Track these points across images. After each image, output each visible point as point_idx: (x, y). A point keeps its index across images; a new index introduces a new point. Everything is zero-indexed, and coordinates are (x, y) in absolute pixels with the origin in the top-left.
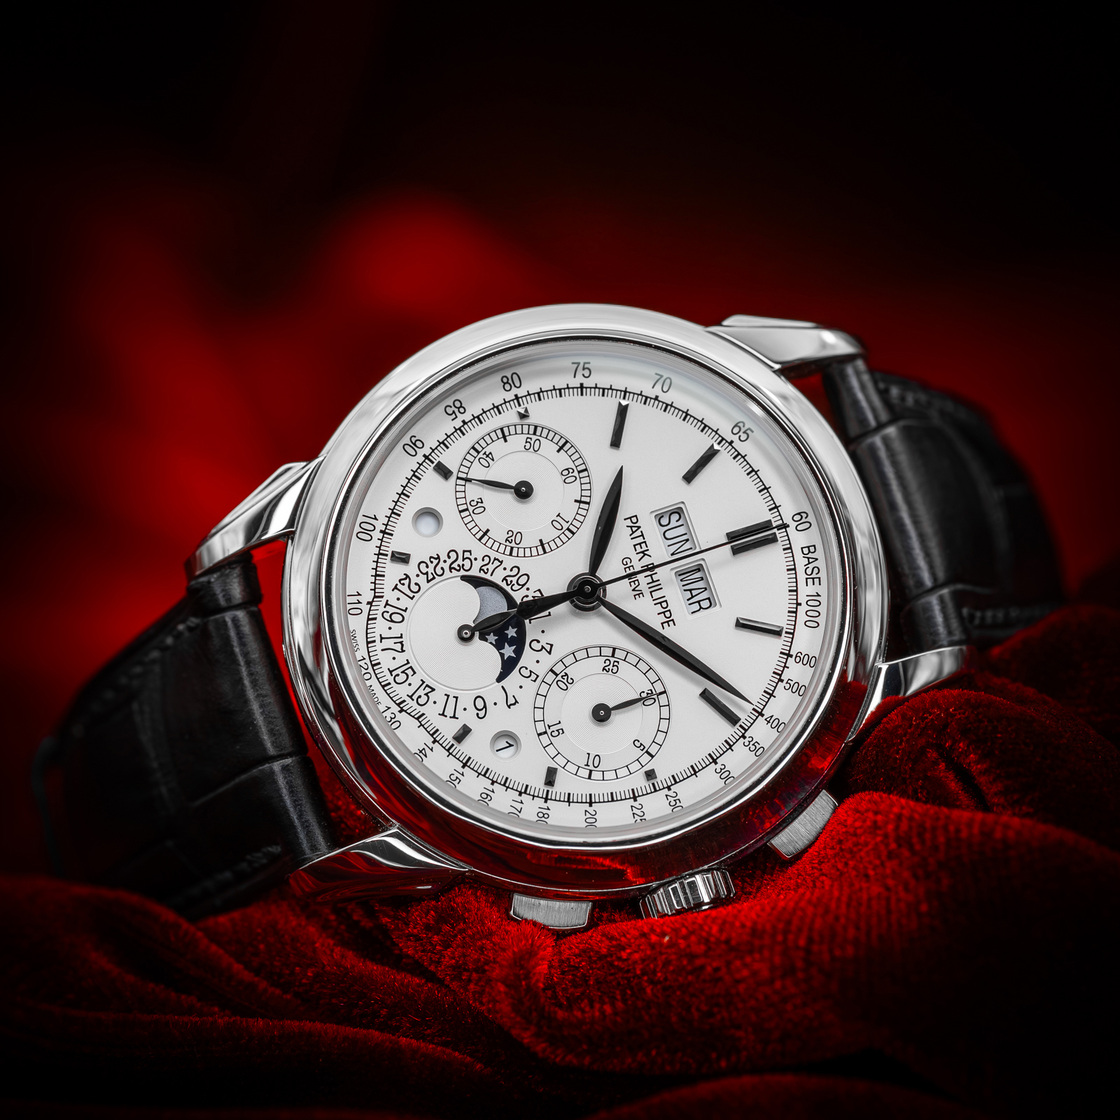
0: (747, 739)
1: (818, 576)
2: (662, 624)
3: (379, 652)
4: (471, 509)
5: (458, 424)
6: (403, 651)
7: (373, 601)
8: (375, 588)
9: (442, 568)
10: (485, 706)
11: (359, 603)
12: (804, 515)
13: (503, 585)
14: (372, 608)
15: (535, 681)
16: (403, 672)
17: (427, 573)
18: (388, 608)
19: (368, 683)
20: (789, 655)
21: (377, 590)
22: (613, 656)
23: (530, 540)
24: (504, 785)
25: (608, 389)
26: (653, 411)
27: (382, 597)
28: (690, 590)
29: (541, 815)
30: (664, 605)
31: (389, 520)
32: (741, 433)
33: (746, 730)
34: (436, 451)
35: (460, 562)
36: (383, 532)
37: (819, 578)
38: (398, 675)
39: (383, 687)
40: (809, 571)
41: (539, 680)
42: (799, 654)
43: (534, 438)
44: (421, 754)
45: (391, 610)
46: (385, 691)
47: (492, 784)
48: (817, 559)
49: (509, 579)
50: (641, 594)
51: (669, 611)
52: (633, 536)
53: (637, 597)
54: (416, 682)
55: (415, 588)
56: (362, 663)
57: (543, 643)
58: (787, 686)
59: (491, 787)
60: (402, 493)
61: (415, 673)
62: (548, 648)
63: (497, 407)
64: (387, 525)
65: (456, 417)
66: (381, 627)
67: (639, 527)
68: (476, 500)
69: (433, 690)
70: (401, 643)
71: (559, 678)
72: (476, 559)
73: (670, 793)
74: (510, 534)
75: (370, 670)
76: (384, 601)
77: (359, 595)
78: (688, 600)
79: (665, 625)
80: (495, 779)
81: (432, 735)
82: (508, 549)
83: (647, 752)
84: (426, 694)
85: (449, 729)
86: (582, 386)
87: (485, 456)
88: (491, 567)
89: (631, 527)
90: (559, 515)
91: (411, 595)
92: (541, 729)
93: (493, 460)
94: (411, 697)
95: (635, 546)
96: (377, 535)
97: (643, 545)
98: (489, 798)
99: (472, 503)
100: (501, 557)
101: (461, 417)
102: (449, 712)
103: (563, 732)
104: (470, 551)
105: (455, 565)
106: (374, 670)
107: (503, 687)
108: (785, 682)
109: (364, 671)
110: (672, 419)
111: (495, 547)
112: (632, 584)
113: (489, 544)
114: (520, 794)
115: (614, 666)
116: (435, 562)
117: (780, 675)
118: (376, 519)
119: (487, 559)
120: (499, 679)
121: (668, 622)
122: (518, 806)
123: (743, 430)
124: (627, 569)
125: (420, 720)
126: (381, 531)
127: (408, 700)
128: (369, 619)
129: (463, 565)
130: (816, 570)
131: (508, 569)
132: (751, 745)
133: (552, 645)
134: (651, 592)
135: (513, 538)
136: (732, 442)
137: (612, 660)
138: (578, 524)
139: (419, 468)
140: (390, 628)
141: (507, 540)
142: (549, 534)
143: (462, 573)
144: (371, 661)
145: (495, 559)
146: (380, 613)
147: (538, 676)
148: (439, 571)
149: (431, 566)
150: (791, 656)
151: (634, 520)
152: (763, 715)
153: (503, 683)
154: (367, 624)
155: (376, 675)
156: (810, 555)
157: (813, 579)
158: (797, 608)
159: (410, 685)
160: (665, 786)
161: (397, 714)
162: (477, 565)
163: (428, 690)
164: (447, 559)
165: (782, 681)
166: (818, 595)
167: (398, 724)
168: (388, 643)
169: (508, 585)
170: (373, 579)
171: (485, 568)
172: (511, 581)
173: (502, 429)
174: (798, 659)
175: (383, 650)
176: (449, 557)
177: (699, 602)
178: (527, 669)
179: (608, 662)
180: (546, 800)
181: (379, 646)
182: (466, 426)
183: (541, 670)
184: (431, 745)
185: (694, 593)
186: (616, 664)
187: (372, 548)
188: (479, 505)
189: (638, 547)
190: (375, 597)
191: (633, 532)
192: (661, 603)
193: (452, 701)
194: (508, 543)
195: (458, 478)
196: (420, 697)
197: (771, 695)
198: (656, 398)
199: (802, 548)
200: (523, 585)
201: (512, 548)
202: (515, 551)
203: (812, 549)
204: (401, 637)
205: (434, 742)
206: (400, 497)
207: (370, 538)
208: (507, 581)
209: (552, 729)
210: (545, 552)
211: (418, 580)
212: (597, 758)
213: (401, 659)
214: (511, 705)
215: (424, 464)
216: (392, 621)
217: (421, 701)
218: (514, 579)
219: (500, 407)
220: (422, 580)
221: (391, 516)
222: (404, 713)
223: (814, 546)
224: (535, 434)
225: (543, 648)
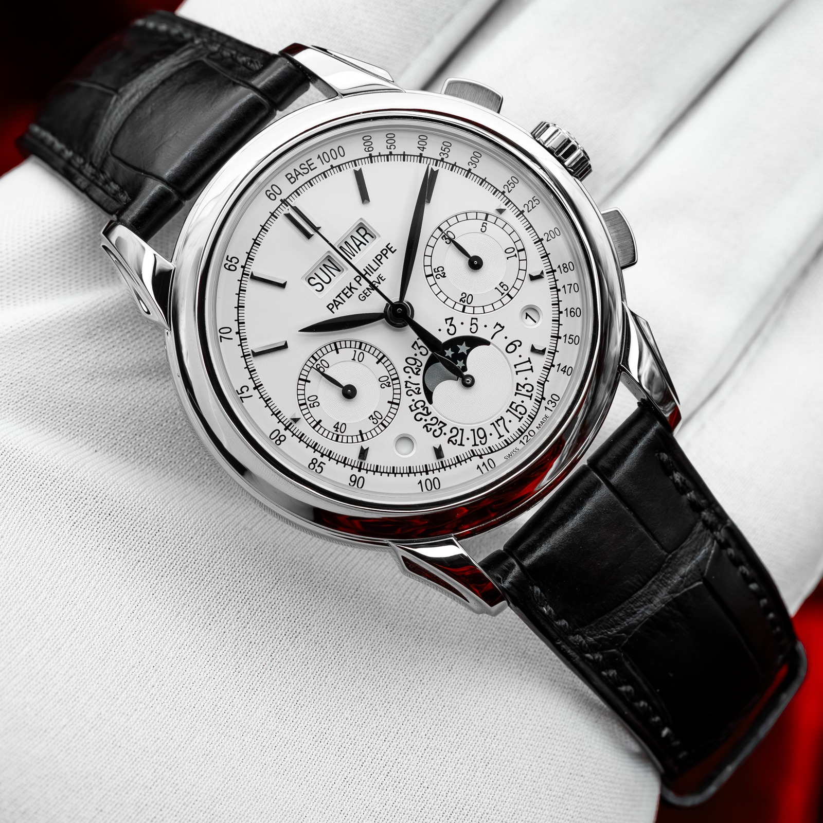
0: (443, 156)
1: (306, 164)
2: (393, 252)
3: (511, 434)
4: (380, 421)
5: (325, 459)
6: (502, 418)
7: (478, 455)
8: (468, 458)
9: (431, 420)
10: (511, 344)
11: (484, 464)
12: (268, 193)
13: (421, 373)
14: (483, 453)
15: (477, 319)
16: (516, 411)
17: (440, 428)
18: (478, 443)
19: (536, 431)
20: (371, 156)
21: (469, 456)
22: (432, 275)
23: (381, 370)
24: (558, 304)
25: (249, 369)
26: (248, 331)
27: (472, 451)
28: (358, 246)
29: (566, 270)
30: (379, 257)
31: (417, 472)
32: (233, 263)
33: (437, 161)
34: (352, 465)
35: (421, 410)
36: (427, 472)
37: (307, 162)
38: (520, 413)
39: (533, 419)
40: (306, 171)
41: (474, 316)
42: (367, 150)
43: (308, 403)
44: (566, 370)
45: (478, 440)
46: (535, 416)
47: (561, 312)
48: (295, 170)
49: (415, 371)
50: (379, 277)
51: (381, 252)
52: (342, 302)
53: (383, 279)
54: (518, 399)
55: (455, 431)
57: (448, 326)
58: (393, 147)
59: (565, 312)
60: (393, 473)
61: (513, 403)
62: (449, 321)
63: (300, 438)
64: (421, 472)
65: (321, 462)
66: (493, 441)
67: (334, 301)
68: (372, 421)
69: (518, 384)
70: (497, 422)
71: (466, 304)
73: (506, 190)
74: (383, 386)
75: (526, 433)
76: (474, 448)
77: (478, 467)
78: (365, 245)
79: (393, 250)
80: (558, 312)
81: (549, 369)
82: (395, 382)
83: (486, 219)
84: (523, 387)
85: (539, 362)
86: (256, 388)
87: (338, 430)
88: (414, 387)
89: (337, 306)
90: (354, 359)
91: (460, 432)
92: (507, 299)
93: (338, 423)
94: (531, 397)
95: (348, 297)
96: (431, 476)
97: (345, 292)
98: (572, 310)
99: (375, 422)
100: (403, 384)
101: (320, 459)
102: (528, 366)
103: (502, 283)
104: (410, 407)
105: (425, 412)
106: (525, 431)
107: (492, 338)
108: (390, 150)
109: (529, 437)
110: (247, 315)
111: (398, 391)
113: (398, 397)
114: (558, 290)
115: (438, 271)
116: (429, 427)
117: (387, 156)
118: (420, 482)
119: (410, 393)
121: (390, 249)
122: (567, 288)
123: (230, 263)
124: (367, 294)
125: (543, 383)
126: (427, 474)
127: (533, 398)
128: (492, 452)
129: (422, 407)
130: (303, 167)
131: (409, 375)
132: (446, 152)
133: (446, 320)
134: (375, 271)
135: (386, 383)
136: (242, 267)
137: (435, 274)
138: (353, 343)
139: (370, 470)
140: (491, 434)
141: (389, 386)
142: (370, 359)
143: (427, 404)
144: (520, 436)
145: (406, 387)
146: (484, 447)
147: (472, 319)
148: (434, 421)
149: (434, 428)
150: (370, 155)
151: (331, 306)
152: (421, 154)
153: (489, 339)
154: (496, 451)
155: (528, 428)
156: (294, 175)
157: (309, 166)
158: (336, 167)
159: (523, 402)
160: (503, 196)
161: (547, 400)
162: (417, 397)
163: (520, 388)
164: (423, 420)
165: (391, 152)
166: (319, 157)
167: (554, 396)
168: (502, 431)
169: (420, 370)
170: (463, 463)
171: (416, 391)
172: (416, 368)
173: (314, 427)
174: (370, 149)
175: (508, 432)
176: (421, 419)
177: (363, 237)
178: (471, 329)
179: (438, 276)
180: (554, 271)
181: (507, 436)
182: (324, 453)
183: (467, 318)
184: (556, 367)
185: (358, 243)
186: (436, 270)
187: (442, 475)
188: (374, 417)
189: (348, 295)
190: (474, 455)
191: (340, 303)
192: (379, 260)
193: (519, 368)
194: (391, 384)
195: (363, 440)
196: (527, 391)
197: (404, 155)
198: (238, 333)
199: (292, 183)
200: (415, 359)
201: (393, 380)
202: (393, 377)
203: (289, 176)
204: (493, 424)
205: (553, 366)
206: (397, 473)
207: (436, 479)
208: (417, 372)
209: (503, 291)
210: (384, 356)
211: (448, 432)
212: (507, 251)
213: (508, 416)
214: (501, 327)
215: (365, 468)
216: (485, 435)
217: (530, 389)
218: (414, 367)
219: (299, 436)
220: (446, 429)
221: (414, 473)
222: (544, 396)
223: (286, 176)
224: (305, 404)
225: (451, 325)
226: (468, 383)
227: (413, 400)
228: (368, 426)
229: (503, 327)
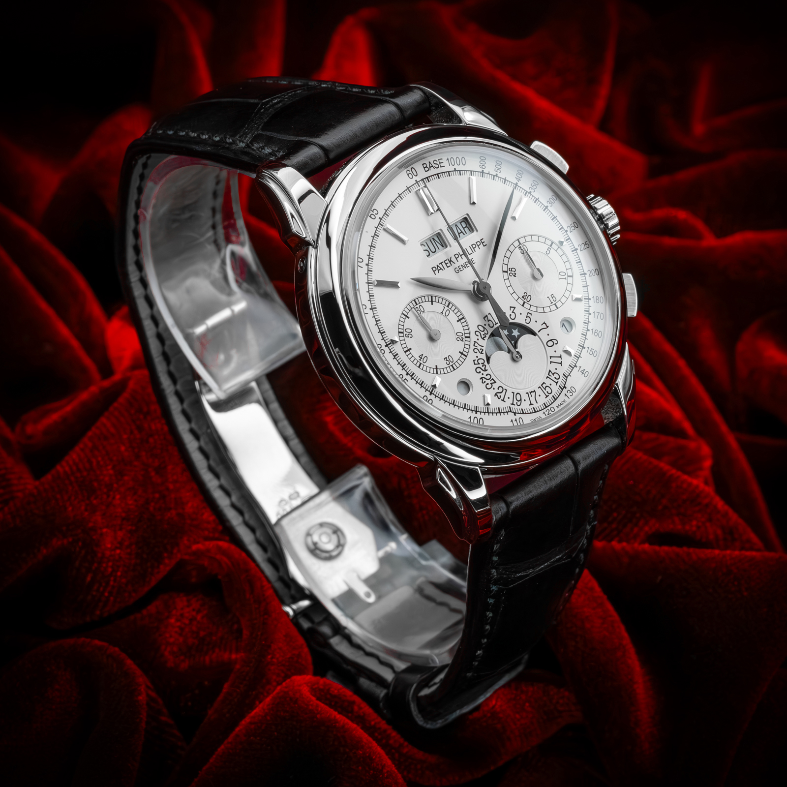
0: (531, 190)
1: (438, 161)
2: (484, 246)
3: (538, 405)
4: (451, 364)
5: (409, 378)
6: (534, 391)
7: (513, 412)
8: (506, 412)
9: (487, 375)
10: (551, 340)
11: (516, 420)
12: (408, 172)
13: (486, 339)
14: (517, 412)
15: (531, 314)
16: (545, 389)
17: (491, 384)
18: (515, 403)
19: (556, 408)
21: (507, 411)
23: (459, 327)
24: (588, 324)
25: (369, 293)
26: (374, 265)
27: (510, 407)
28: (459, 234)
29: (598, 301)
30: (474, 246)
31: (469, 410)
32: (374, 214)
33: (527, 192)
34: (426, 388)
35: (481, 366)
36: (476, 412)
37: (439, 160)
38: (547, 392)
39: (556, 400)
40: (437, 166)
41: (530, 312)
42: (481, 166)
43: (405, 333)
44: (584, 373)
46: (557, 398)
47: (589, 330)
48: (430, 162)
50: (472, 260)
51: (476, 243)
52: (443, 269)
53: (474, 262)
54: (548, 382)
55: (501, 389)
56: (547, 413)
58: (499, 171)
59: (591, 331)
60: (453, 404)
61: (544, 383)
62: (512, 309)
63: (395, 356)
64: (472, 411)
65: (406, 379)
66: (525, 406)
67: (438, 266)
68: (446, 361)
69: (550, 371)
70: (531, 393)
71: (525, 301)
73: (569, 230)
74: (458, 339)
75: (549, 408)
76: (512, 406)
77: (512, 421)
78: (464, 234)
79: (484, 244)
80: (586, 329)
81: (573, 368)
82: (467, 339)
83: (551, 246)
84: (553, 374)
86: (371, 309)
87: (422, 360)
88: (479, 348)
89: (438, 270)
90: (442, 313)
91: (505, 391)
92: (554, 307)
93: (422, 355)
94: (557, 383)
95: (448, 267)
96: (479, 415)
97: (446, 262)
98: (596, 331)
99: (448, 363)
100: (472, 343)
101: (405, 377)
102: (559, 360)
103: (553, 295)
104: (474, 361)
105: (483, 368)
106: (549, 406)
107: (539, 332)
109: (550, 412)
110: (376, 254)
111: (468, 347)
112: (468, 266)
113: (467, 350)
114: (590, 314)
115: (512, 271)
116: (484, 380)
117: (494, 176)
118: (470, 417)
119: (476, 350)
120: (534, 334)
121: (483, 243)
122: (596, 314)
123: (372, 213)
124: (461, 269)
125: (567, 376)
126: (476, 413)
127: (559, 384)
128: (523, 413)
129: (482, 363)
130: (435, 162)
131: (477, 337)
132: (534, 188)
133: (511, 307)
134: (469, 254)
135: (460, 337)
136: (380, 218)
137: (509, 272)
138: (444, 301)
139: (438, 397)
140: (525, 400)
141: (462, 341)
142: (453, 317)
143: (486, 363)
144: (544, 408)
145: (474, 346)
146: (518, 407)
147: (528, 313)
148: (488, 377)
149: (487, 382)
150: (483, 171)
151: (434, 269)
152: (517, 183)
153: (536, 331)
154: (526, 413)
155: (550, 405)
156: (428, 166)
157: (440, 163)
158: (458, 171)
159: (551, 385)
160: (565, 233)
161: (567, 389)
162: (480, 356)
163: (551, 374)
164: (481, 373)
165: (497, 174)
166: (448, 159)
167: (572, 388)
168: (533, 401)
169: (486, 337)
170: (502, 414)
171: (480, 351)
172: (484, 335)
173: (405, 352)
174: (484, 167)
175: (537, 403)
176: (480, 372)
177: (464, 228)
178: (526, 320)
179: (511, 274)
180: (589, 299)
181: (535, 405)
182: (409, 373)
183: (525, 312)
184: (578, 368)
185: (460, 232)
186: (510, 270)
187: (486, 417)
188: (448, 359)
189: (448, 265)
190: (511, 411)
191: (441, 269)
192: (474, 248)
193: (553, 359)
194: (464, 340)
195: (437, 373)
196: (555, 378)
197: (505, 180)
198: (367, 265)
199: (426, 171)
200: (484, 328)
201: (466, 337)
202: (467, 335)
203: (425, 166)
204: (527, 393)
205: (576, 366)
206: (456, 405)
207: (481, 419)
208: (484, 337)
209: (552, 301)
210: (463, 318)
211: (496, 389)
212: (561, 273)
213: (539, 392)
214: (546, 326)
215: (435, 394)
216: (521, 400)
217: (557, 377)
218: (482, 333)
220: (495, 386)
221: (467, 409)
222: (566, 386)
223: (423, 164)
224: (403, 333)
225: (513, 312)
226: (516, 358)
227: (477, 357)
228: (442, 364)
229: (548, 327)
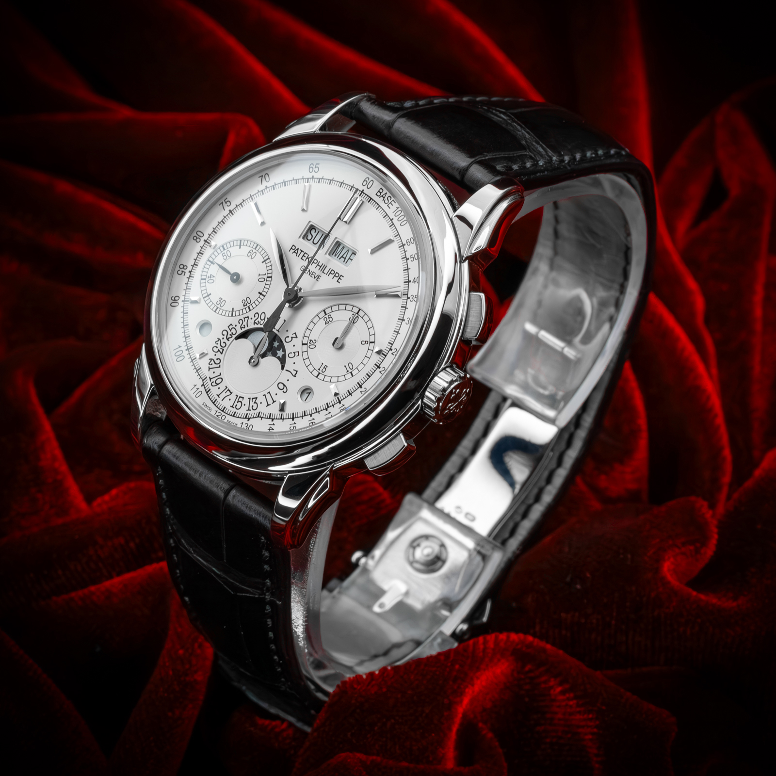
0: (411, 298)
1: (392, 200)
2: (338, 281)
3: (221, 403)
4: (219, 306)
5: (188, 274)
6: (231, 393)
7: (203, 383)
8: (200, 377)
9: (224, 343)
10: (284, 385)
11: (198, 389)
12: (367, 179)
13: (256, 326)
14: (205, 386)
15: (299, 355)
16: (238, 402)
17: (219, 350)
19: (226, 421)
20: (403, 245)
21: (202, 377)
22: (326, 314)
23: (254, 296)
24: (317, 412)
25: (243, 202)
26: (269, 194)
27: (206, 378)
28: (342, 257)
29: (342, 411)
30: (333, 272)
31: (186, 343)
32: (314, 169)
33: (407, 294)
34: (186, 295)
35: (230, 333)
36: (188, 349)
38: (236, 405)
39: (233, 416)
40: (386, 201)
41: (300, 353)
42: (408, 241)
43: (225, 251)
44: (270, 431)
45: (213, 380)
46: (236, 417)
47: (311, 416)
48: (386, 193)
49: (257, 321)
50: (319, 277)
51: (337, 273)
52: (298, 255)
53: (318, 279)
54: (246, 401)
55: (218, 362)
56: (217, 414)
57: (291, 335)
58: (412, 259)
59: (311, 418)
60: (184, 326)
61: (243, 398)
62: (294, 336)
63: (200, 253)
64: (187, 345)
65: (185, 272)
67: (298, 249)
68: (218, 300)
69: (256, 398)
70: (228, 390)
71: (309, 344)
72: (236, 326)
73: (393, 351)
74: (244, 301)
75: (223, 414)
76: (208, 379)
77: (195, 386)
78: (343, 261)
80: (311, 413)
81: (270, 418)
82: (247, 309)
84: (255, 403)
85: (274, 410)
86: (230, 211)
87: (209, 278)
88: (245, 323)
89: (294, 252)
90: (259, 275)
91: (218, 366)
92: (316, 373)
93: (214, 277)
94: (249, 410)
96: (185, 353)
97: (305, 255)
98: (314, 423)
99: (218, 303)
100: (246, 315)
101: (187, 271)
102: (270, 402)
103: (327, 367)
104: (231, 325)
105: (229, 336)
106: (225, 412)
107: (287, 370)
108: (410, 258)
109: (220, 417)
111: (241, 313)
112: (312, 276)
113: (237, 314)
114: (326, 409)
115: (329, 318)
116: (219, 342)
117: (406, 257)
118: (180, 347)
119: (241, 322)
120: (283, 368)
121: (339, 278)
122: (329, 416)
123: (314, 167)
124: (306, 271)
125: (260, 416)
126: (186, 350)
127: (248, 412)
128: (207, 393)
129: (232, 333)
130: (389, 198)
131: (253, 317)
132: (414, 299)
133: (295, 333)
134: (323, 272)
135: (246, 302)
136: (313, 177)
137: (327, 316)
138: (270, 271)
139: (184, 308)
140: (219, 388)
141: (244, 306)
142: (261, 287)
143: (234, 336)
144: (221, 410)
145: (244, 318)
146: (210, 385)
148: (223, 345)
149: (219, 346)
150: (405, 245)
151: (293, 248)
152: (410, 281)
153: (285, 369)
154: (208, 395)
155: (227, 414)
156: (382, 194)
157: (391, 203)
158: (392, 222)
159: (245, 405)
160: (388, 350)
161: (248, 422)
162: (238, 328)
163: (254, 400)
164: (223, 337)
165: (408, 259)
166: (398, 208)
167: (251, 426)
168: (222, 396)
169: (257, 324)
170: (197, 374)
171: (243, 326)
173: (209, 260)
174: (409, 243)
175: (222, 400)
176: (224, 335)
178: (291, 353)
179: (325, 319)
180: (340, 402)
181: (219, 400)
182: (192, 273)
183: (298, 348)
184: (272, 423)
187: (187, 360)
188: (221, 301)
189: (303, 258)
190: (203, 380)
191: (297, 253)
192: (330, 273)
193: (268, 396)
195: (204, 298)
196: (253, 406)
197: (408, 269)
198: (267, 187)
199: (376, 194)
200: (265, 319)
201: (249, 307)
202: (251, 307)
203: (381, 191)
204: (227, 388)
205: (273, 420)
206: (184, 328)
207: (183, 357)
208: (256, 323)
209: (321, 369)
210: (264, 296)
211: (217, 357)
212: (350, 364)
213: (233, 397)
214: (295, 374)
215: (185, 305)
216: (218, 384)
217: (254, 408)
218: (259, 319)
219: (201, 252)
220: (219, 355)
221: (186, 340)
222: (250, 419)
223: (381, 188)
224: (224, 249)
225: (292, 338)
226: (254, 363)
228: (214, 299)
229: (295, 376)
